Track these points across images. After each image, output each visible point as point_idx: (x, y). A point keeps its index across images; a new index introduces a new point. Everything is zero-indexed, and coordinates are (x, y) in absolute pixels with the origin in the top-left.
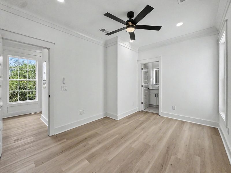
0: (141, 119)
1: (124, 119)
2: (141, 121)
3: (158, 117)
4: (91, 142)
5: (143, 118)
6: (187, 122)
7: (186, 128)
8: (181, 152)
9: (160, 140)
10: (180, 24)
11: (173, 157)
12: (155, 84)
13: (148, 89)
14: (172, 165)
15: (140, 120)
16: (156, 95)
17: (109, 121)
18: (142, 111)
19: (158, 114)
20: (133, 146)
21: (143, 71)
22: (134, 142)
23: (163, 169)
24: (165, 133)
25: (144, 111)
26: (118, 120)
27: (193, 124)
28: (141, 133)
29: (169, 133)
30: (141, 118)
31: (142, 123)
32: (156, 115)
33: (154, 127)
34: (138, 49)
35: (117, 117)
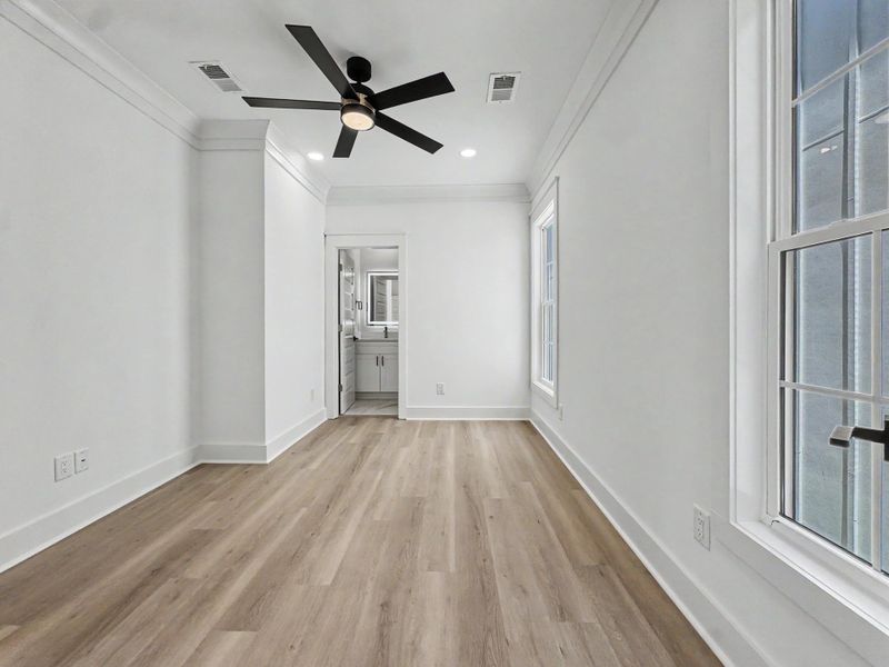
0: (352, 441)
1: (293, 452)
2: (356, 448)
3: (399, 423)
4: (201, 568)
5: (356, 436)
6: (473, 422)
7: (478, 434)
8: (494, 486)
9: (438, 476)
10: (469, 153)
11: (485, 502)
12: (370, 322)
13: (355, 339)
14: (491, 517)
15: (353, 445)
16: (380, 360)
17: (227, 475)
18: (341, 418)
19: (396, 417)
20: (377, 517)
21: (343, 274)
22: (373, 505)
23: (481, 531)
24: (440, 457)
25: (349, 416)
26: (268, 461)
27: (486, 422)
28: (379, 477)
29: (450, 455)
30: (349, 438)
31: (364, 451)
32: (390, 421)
33: (404, 452)
34: (326, 193)
35: (263, 451)
